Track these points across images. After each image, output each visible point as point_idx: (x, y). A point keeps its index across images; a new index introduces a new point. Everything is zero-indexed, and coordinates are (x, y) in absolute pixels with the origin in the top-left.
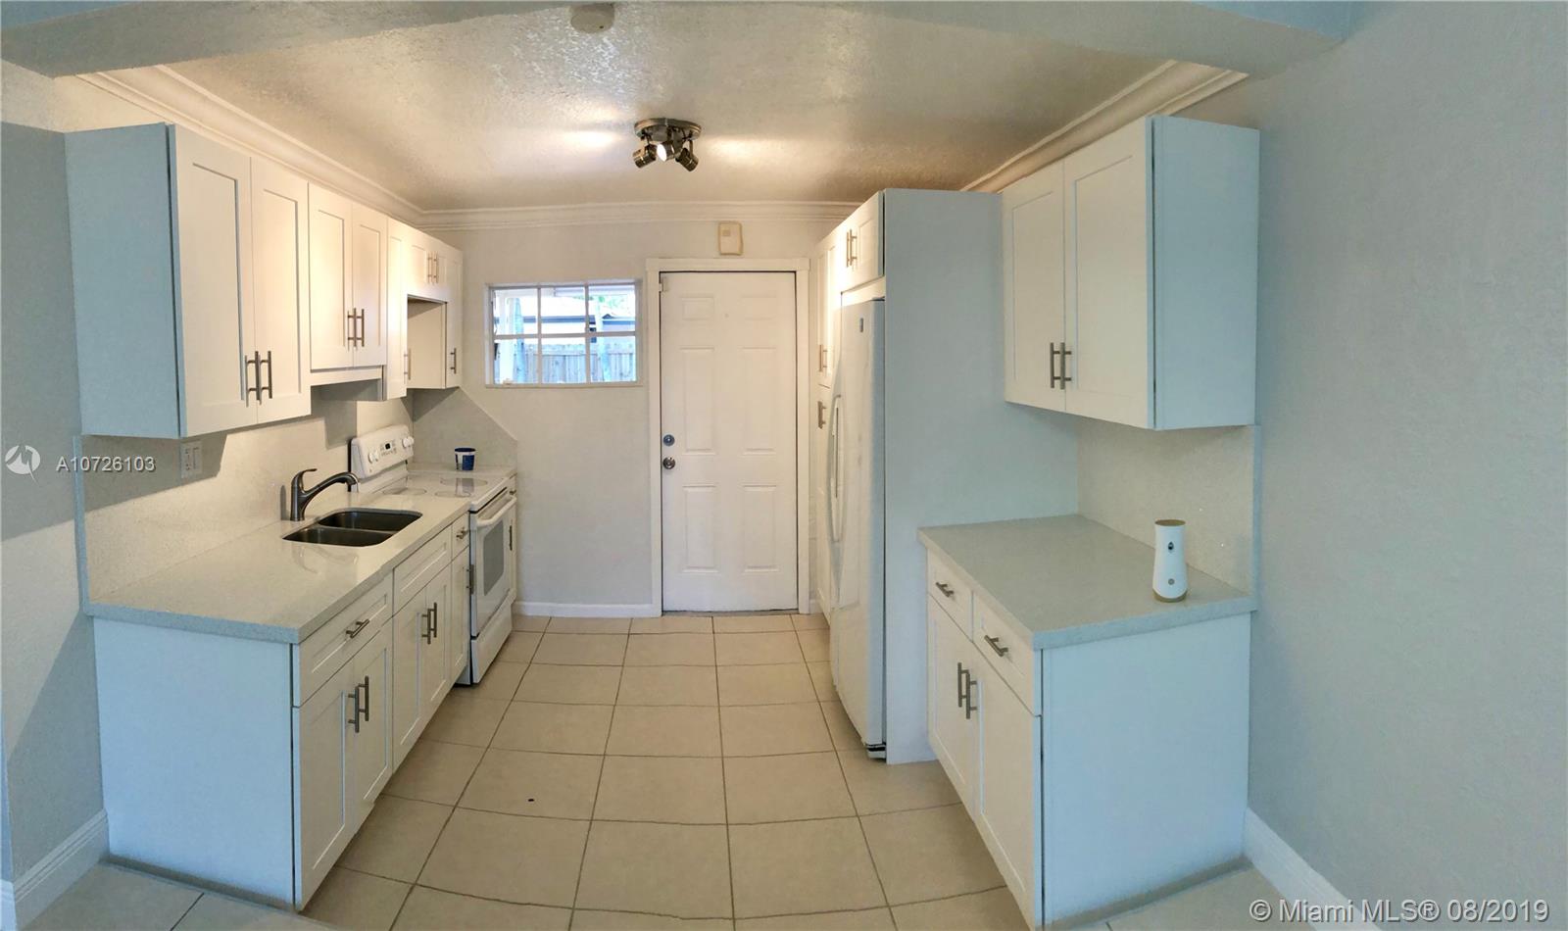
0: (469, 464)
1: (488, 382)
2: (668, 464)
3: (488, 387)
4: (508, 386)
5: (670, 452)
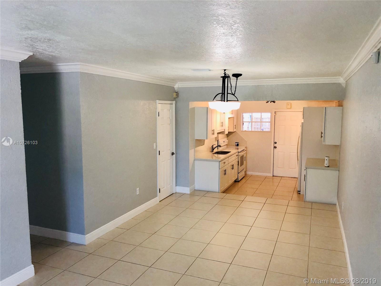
0: (238, 145)
1: (241, 130)
2: (275, 147)
3: (242, 131)
4: (245, 131)
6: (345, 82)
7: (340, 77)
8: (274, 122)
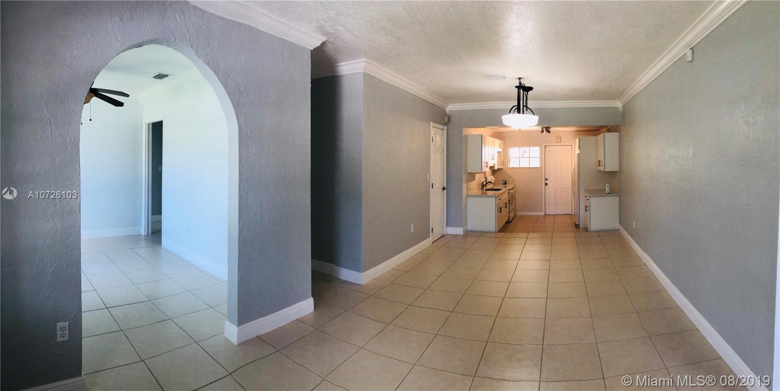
0: (505, 183)
2: (546, 184)
3: (509, 168)
4: (513, 168)
5: (547, 182)
6: (622, 106)
7: (617, 101)
8: (543, 157)
